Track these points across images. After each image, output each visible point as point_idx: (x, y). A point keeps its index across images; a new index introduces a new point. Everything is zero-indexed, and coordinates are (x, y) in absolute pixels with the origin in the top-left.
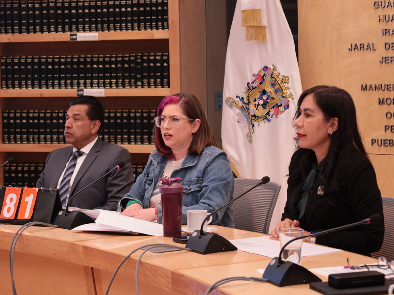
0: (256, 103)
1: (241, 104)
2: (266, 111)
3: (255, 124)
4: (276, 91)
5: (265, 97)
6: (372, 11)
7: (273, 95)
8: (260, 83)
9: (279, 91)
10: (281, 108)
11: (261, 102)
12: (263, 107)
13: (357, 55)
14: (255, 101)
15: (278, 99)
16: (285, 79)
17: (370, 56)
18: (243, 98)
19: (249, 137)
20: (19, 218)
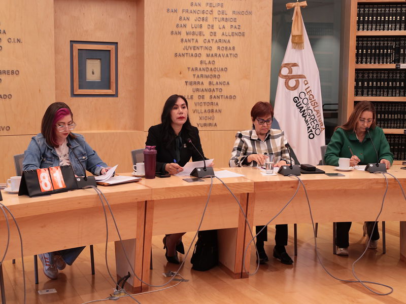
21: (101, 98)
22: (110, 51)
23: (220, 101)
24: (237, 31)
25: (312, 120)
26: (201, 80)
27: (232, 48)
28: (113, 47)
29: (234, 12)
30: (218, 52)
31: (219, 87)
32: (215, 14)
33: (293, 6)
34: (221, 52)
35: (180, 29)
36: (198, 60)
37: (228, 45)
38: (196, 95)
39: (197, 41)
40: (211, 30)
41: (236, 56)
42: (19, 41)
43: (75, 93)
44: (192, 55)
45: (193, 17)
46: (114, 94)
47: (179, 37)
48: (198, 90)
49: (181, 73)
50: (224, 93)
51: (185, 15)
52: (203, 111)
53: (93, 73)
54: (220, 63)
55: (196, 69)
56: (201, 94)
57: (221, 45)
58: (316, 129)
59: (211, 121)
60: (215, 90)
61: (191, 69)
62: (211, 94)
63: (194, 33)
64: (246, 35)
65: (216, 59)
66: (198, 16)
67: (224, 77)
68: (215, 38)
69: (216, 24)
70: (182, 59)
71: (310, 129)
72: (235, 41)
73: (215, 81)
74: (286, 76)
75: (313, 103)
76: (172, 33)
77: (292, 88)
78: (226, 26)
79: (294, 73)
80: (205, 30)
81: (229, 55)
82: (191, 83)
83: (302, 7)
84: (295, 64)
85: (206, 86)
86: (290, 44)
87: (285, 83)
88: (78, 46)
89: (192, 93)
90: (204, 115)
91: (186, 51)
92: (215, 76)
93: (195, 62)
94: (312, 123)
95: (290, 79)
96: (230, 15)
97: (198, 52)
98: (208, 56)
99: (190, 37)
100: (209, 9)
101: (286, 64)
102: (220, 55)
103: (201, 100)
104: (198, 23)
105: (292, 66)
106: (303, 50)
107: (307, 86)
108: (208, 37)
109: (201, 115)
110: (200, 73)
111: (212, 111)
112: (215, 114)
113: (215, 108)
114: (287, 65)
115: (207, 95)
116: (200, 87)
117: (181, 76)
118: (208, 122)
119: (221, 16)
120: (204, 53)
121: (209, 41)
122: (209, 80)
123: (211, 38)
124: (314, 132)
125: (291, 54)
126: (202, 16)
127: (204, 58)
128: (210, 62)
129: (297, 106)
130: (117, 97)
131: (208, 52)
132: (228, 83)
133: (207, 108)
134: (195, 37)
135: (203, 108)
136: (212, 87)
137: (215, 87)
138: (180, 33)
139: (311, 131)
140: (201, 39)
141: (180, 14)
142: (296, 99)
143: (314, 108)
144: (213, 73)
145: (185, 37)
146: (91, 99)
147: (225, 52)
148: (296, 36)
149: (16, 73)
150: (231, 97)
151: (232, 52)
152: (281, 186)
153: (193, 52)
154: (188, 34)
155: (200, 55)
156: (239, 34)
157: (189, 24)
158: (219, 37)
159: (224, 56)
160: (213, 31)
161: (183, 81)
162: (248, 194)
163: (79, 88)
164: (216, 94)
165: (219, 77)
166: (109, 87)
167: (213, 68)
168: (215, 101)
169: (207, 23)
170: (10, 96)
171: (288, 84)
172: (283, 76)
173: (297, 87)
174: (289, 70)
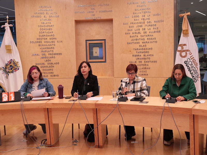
0: (9, 68)
1: (3, 69)
2: (12, 71)
3: (9, 74)
4: (15, 66)
5: (11, 67)
6: (38, 47)
7: (14, 66)
8: (10, 64)
9: (16, 65)
10: (17, 70)
11: (10, 68)
12: (11, 70)
13: (34, 57)
14: (8, 68)
15: (16, 67)
16: (18, 62)
17: (38, 57)
18: (4, 68)
19: (7, 77)
20: (9, 101)
21: (99, 63)
22: (102, 43)
23: (149, 64)
24: (156, 30)
25: (195, 73)
26: (140, 54)
27: (154, 38)
28: (104, 41)
29: (155, 22)
30: (148, 41)
31: (149, 57)
32: (146, 23)
33: (183, 15)
34: (149, 41)
35: (129, 32)
36: (138, 45)
37: (152, 37)
38: (138, 61)
39: (137, 36)
40: (144, 31)
41: (156, 42)
42: (61, 42)
44: (135, 43)
45: (135, 26)
46: (104, 61)
47: (129, 35)
48: (138, 59)
49: (130, 51)
50: (151, 60)
51: (132, 25)
52: (141, 68)
53: (96, 53)
54: (148, 46)
55: (137, 49)
56: (140, 60)
57: (149, 37)
58: (197, 77)
59: (145, 73)
60: (147, 58)
61: (135, 49)
62: (145, 60)
63: (136, 33)
64: (161, 32)
65: (147, 44)
66: (137, 25)
67: (151, 52)
68: (146, 34)
69: (146, 28)
70: (130, 45)
71: (194, 77)
72: (155, 35)
73: (146, 54)
74: (180, 51)
75: (195, 64)
76: (126, 34)
77: (183, 56)
78: (151, 29)
79: (184, 49)
80: (142, 31)
81: (153, 42)
82: (135, 56)
83: (188, 16)
84: (185, 44)
85: (142, 57)
86: (182, 34)
87: (180, 54)
88: (88, 42)
89: (135, 60)
90: (142, 70)
91: (132, 41)
92: (146, 52)
94: (195, 74)
95: (182, 52)
96: (153, 23)
97: (138, 41)
98: (143, 43)
99: (134, 35)
100: (143, 21)
101: (180, 45)
103: (140, 63)
104: (138, 28)
105: (183, 46)
106: (189, 37)
107: (191, 55)
108: (142, 34)
109: (140, 70)
110: (139, 51)
111: (146, 68)
112: (147, 70)
113: (147, 67)
115: (143, 61)
116: (139, 57)
117: (130, 52)
118: (144, 73)
119: (149, 24)
120: (141, 41)
121: (143, 36)
122: (144, 54)
123: (144, 35)
124: (196, 79)
125: (183, 40)
126: (139, 25)
127: (141, 44)
128: (144, 46)
129: (186, 66)
130: (106, 62)
131: (143, 41)
132: (153, 55)
133: (143, 67)
134: (136, 35)
136: (145, 57)
137: (147, 57)
138: (129, 33)
139: (195, 78)
140: (139, 35)
141: (129, 25)
142: (186, 62)
143: (196, 66)
144: (146, 51)
145: (132, 35)
146: (94, 63)
147: (151, 41)
148: (185, 30)
149: (61, 54)
150: (154, 62)
151: (154, 40)
152: (108, 106)
153: (136, 41)
154: (133, 33)
155: (139, 43)
156: (158, 32)
157: (133, 29)
158: (148, 34)
159: (150, 43)
160: (145, 31)
161: (132, 55)
162: (96, 109)
163: (90, 59)
164: (147, 60)
165: (148, 52)
166: (102, 59)
167: (145, 48)
168: (147, 63)
169: (142, 28)
170: (58, 63)
171: (181, 55)
172: (179, 51)
173: (186, 56)
174: (182, 48)
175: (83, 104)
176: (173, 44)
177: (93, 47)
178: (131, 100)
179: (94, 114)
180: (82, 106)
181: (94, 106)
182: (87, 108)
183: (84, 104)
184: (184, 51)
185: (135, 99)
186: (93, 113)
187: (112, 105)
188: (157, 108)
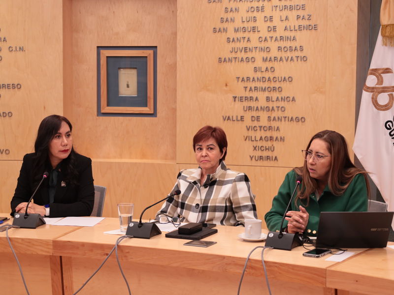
21: (134, 118)
22: (146, 57)
23: (283, 125)
24: (305, 23)
26: (254, 95)
27: (298, 48)
28: (151, 52)
30: (279, 55)
31: (281, 104)
32: (276, 2)
34: (283, 55)
35: (225, 25)
36: (251, 66)
37: (293, 44)
38: (248, 116)
39: (249, 40)
40: (269, 24)
41: (304, 59)
42: (21, 49)
43: (103, 111)
44: (242, 60)
45: (244, 7)
46: (152, 112)
47: (224, 36)
48: (250, 108)
49: (226, 85)
50: (288, 113)
51: (233, 5)
52: (258, 138)
53: (128, 86)
54: (282, 70)
55: (248, 79)
56: (255, 114)
57: (282, 44)
59: (269, 154)
60: (276, 109)
61: (240, 79)
62: (269, 114)
63: (244, 30)
64: (319, 28)
65: (276, 65)
66: (249, 5)
67: (288, 90)
68: (274, 35)
69: (276, 15)
70: (228, 66)
72: (303, 38)
73: (274, 95)
74: (373, 88)
76: (215, 30)
77: (383, 106)
78: (290, 18)
79: (386, 84)
80: (262, 25)
81: (295, 59)
82: (241, 99)
84: (387, 69)
85: (262, 103)
86: (380, 38)
87: (372, 98)
88: (106, 53)
89: (242, 113)
90: (259, 144)
91: (234, 55)
92: (274, 89)
93: (247, 70)
95: (380, 93)
97: (250, 55)
98: (265, 60)
99: (240, 35)
101: (373, 70)
102: (281, 59)
103: (256, 123)
104: (250, 14)
105: (383, 73)
108: (264, 33)
109: (255, 144)
110: (253, 85)
111: (271, 138)
112: (275, 144)
113: (275, 134)
114: (374, 72)
115: (264, 116)
116: (253, 104)
117: (225, 88)
118: (265, 154)
119: (283, 3)
120: (259, 56)
121: (266, 40)
122: (267, 94)
123: (268, 35)
125: (382, 55)
126: (255, 4)
127: (259, 63)
128: (267, 69)
129: (390, 135)
130: (156, 116)
131: (265, 55)
132: (293, 99)
133: (263, 134)
134: (246, 35)
135: (259, 134)
136: (270, 105)
137: (275, 105)
138: (225, 30)
140: (254, 37)
141: (226, 3)
142: (390, 123)
144: (272, 85)
145: (231, 34)
146: (121, 118)
147: (289, 54)
148: (387, 26)
149: (18, 86)
150: (298, 120)
151: (299, 53)
152: (92, 250)
153: (243, 55)
154: (236, 30)
155: (253, 60)
156: (309, 28)
157: (238, 17)
158: (280, 32)
159: (287, 60)
160: (271, 25)
161: (231, 96)
162: (61, 257)
163: (108, 105)
164: (275, 114)
165: (280, 89)
166: (145, 104)
167: (272, 78)
168: (274, 124)
169: (263, 15)
170: (10, 114)
171: (376, 101)
172: (369, 88)
173: (391, 106)
174: (378, 80)
175: (18, 242)
176: (355, 67)
177: (120, 68)
178: (168, 236)
179: (54, 272)
180: (15, 247)
181: (51, 247)
182: (29, 252)
183: (20, 241)
184: (384, 90)
185: (182, 233)
186: (51, 269)
187: (101, 247)
188: (230, 264)
